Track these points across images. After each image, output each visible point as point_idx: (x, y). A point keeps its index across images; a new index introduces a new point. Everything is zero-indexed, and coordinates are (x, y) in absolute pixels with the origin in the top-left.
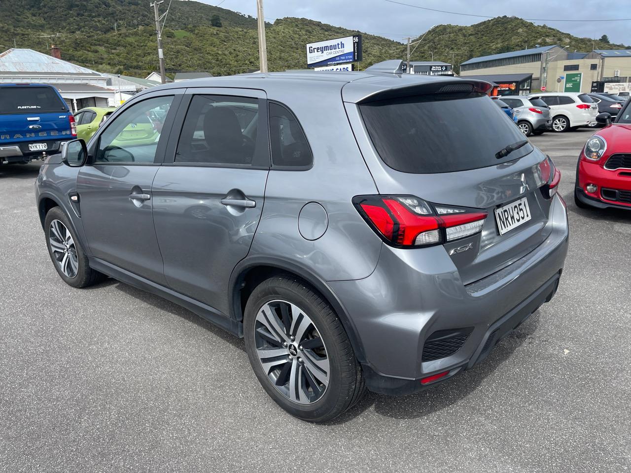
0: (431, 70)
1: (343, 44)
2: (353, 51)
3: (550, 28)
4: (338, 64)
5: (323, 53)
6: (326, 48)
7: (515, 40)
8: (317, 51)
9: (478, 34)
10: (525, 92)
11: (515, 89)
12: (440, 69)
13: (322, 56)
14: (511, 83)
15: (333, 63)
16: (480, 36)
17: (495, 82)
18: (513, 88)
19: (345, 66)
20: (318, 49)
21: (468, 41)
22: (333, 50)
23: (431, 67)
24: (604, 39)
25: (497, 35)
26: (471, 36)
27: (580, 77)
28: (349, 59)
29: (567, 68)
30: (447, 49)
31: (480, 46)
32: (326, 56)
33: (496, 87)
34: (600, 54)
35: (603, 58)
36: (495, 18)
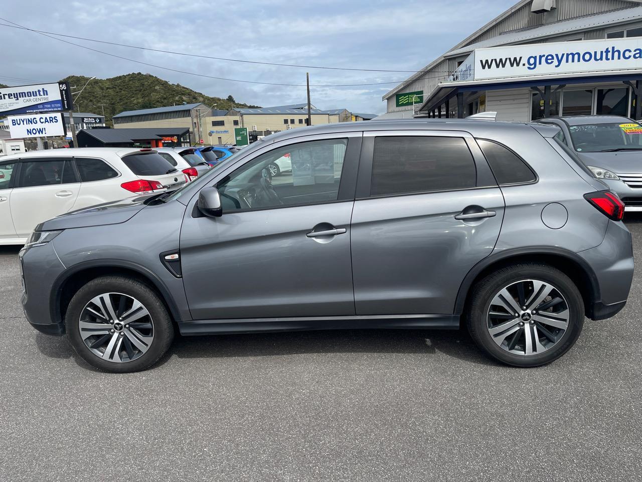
0: (83, 121)
1: (46, 91)
2: (60, 98)
3: (184, 88)
4: (41, 113)
5: (18, 99)
6: (22, 94)
7: (154, 96)
8: (9, 98)
9: (115, 88)
10: (186, 144)
11: (177, 142)
12: (94, 121)
13: (17, 103)
14: (172, 136)
15: (35, 111)
16: (118, 90)
17: (158, 135)
18: (176, 141)
19: (53, 115)
20: (10, 95)
21: (107, 95)
22: (32, 97)
23: (83, 119)
24: (230, 99)
25: (136, 91)
26: (109, 90)
27: (246, 130)
28: (57, 108)
29: (215, 124)
30: (86, 101)
31: (120, 100)
32: (22, 103)
33: (161, 140)
34: (239, 112)
35: (242, 115)
36: (129, 75)
